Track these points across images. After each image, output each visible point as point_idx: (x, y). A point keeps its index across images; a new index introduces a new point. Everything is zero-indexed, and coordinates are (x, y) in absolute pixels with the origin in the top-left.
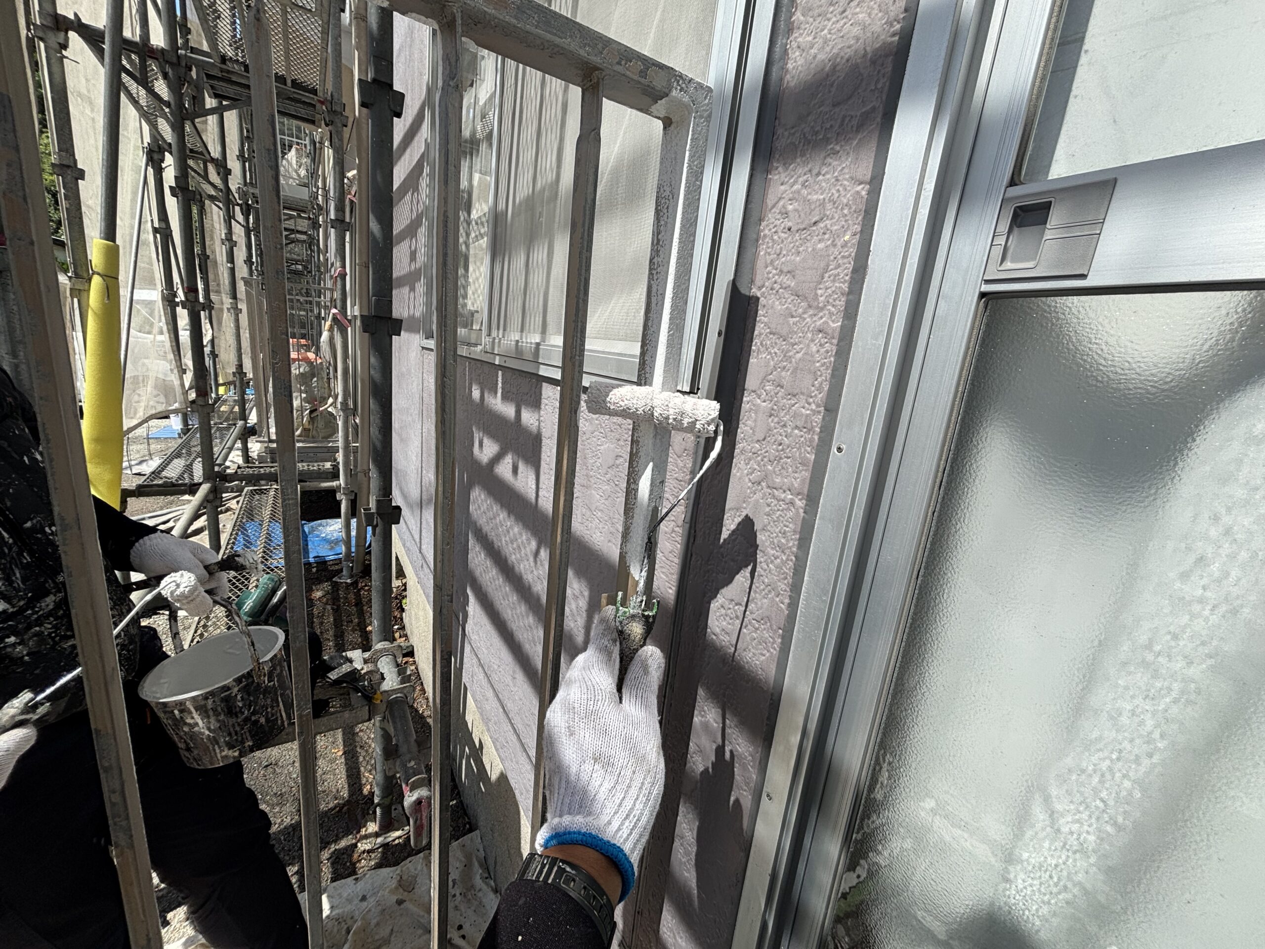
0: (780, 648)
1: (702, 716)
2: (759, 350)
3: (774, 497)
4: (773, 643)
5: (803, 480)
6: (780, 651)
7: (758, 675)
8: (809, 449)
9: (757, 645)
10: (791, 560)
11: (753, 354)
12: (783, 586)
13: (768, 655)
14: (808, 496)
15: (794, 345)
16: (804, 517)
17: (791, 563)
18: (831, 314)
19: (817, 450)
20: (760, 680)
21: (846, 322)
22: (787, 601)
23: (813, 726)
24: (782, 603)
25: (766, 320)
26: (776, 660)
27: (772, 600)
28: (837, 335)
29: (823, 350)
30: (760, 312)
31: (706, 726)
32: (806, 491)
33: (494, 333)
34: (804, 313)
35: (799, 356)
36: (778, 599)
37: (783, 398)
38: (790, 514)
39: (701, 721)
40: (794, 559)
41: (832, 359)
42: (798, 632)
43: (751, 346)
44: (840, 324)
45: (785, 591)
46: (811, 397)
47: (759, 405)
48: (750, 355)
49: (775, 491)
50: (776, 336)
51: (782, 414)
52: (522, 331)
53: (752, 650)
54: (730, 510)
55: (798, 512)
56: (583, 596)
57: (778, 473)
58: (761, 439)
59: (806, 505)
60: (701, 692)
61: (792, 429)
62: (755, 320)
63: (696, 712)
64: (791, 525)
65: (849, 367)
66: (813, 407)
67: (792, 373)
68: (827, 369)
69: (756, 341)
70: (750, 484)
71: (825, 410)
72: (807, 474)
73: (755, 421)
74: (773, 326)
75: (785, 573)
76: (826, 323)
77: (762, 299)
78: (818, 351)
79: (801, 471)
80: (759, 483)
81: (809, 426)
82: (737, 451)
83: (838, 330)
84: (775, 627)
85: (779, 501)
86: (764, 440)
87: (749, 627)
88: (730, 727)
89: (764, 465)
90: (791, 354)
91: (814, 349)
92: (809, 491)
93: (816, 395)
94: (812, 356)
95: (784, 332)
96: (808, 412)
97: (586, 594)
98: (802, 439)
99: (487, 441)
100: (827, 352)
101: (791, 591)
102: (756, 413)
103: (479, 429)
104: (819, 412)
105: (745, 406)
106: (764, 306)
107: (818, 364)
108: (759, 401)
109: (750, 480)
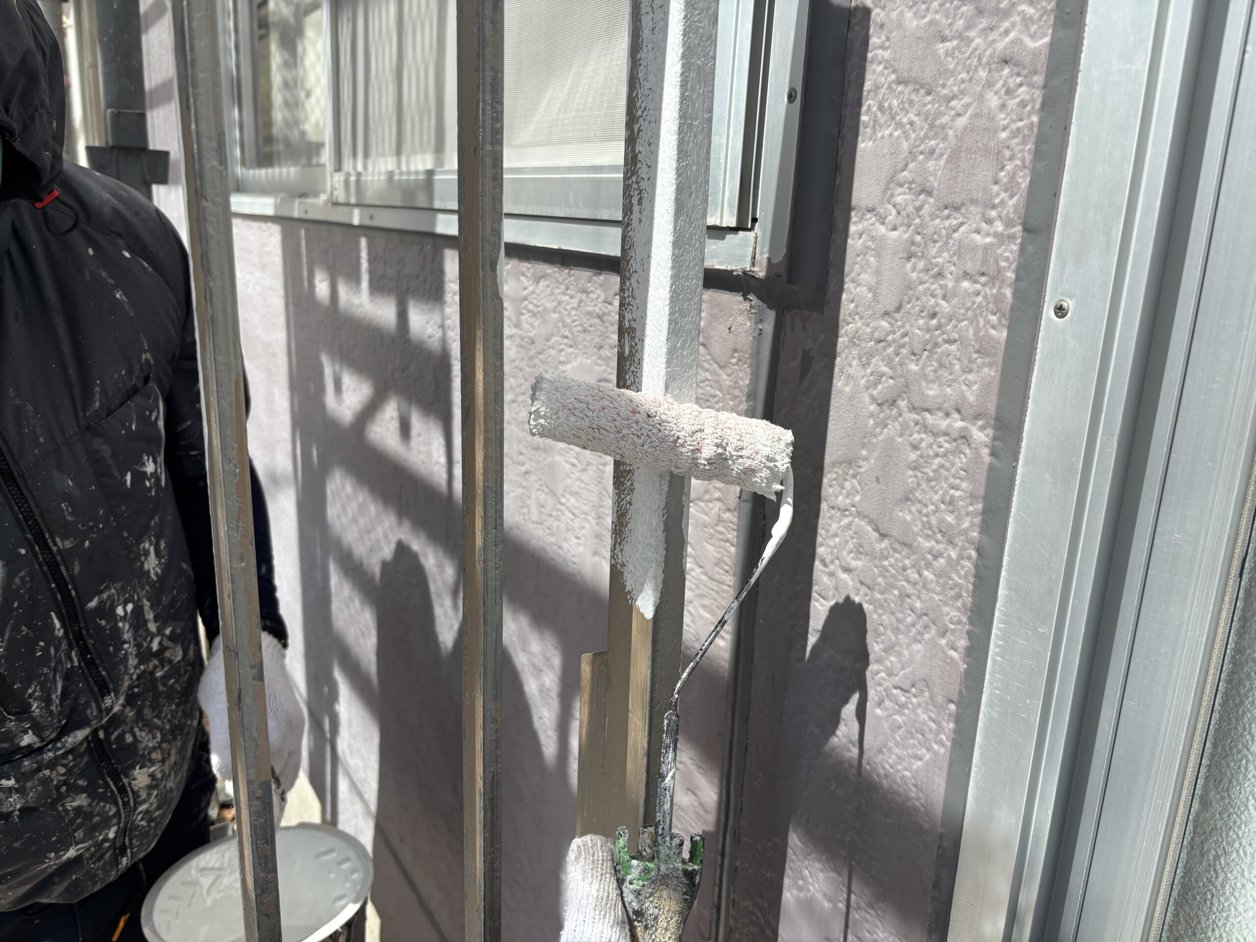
0: (954, 742)
1: (800, 889)
2: (875, 121)
3: (926, 428)
4: (938, 733)
5: (986, 386)
6: (953, 748)
7: (909, 799)
8: (994, 319)
9: (904, 738)
10: (969, 558)
11: (865, 132)
12: (954, 613)
13: (928, 756)
14: (997, 418)
15: (949, 99)
16: (991, 467)
17: (967, 564)
18: (1027, 21)
19: (1011, 320)
20: (916, 809)
21: (1061, 34)
22: (963, 643)
23: (1030, 896)
24: (954, 649)
25: (886, 54)
26: (946, 765)
27: (933, 643)
28: (1042, 63)
29: (1013, 103)
30: (874, 40)
31: (808, 906)
32: (992, 409)
33: (347, 165)
34: (969, 27)
35: (961, 122)
36: (943, 642)
37: (933, 217)
38: (961, 461)
39: (798, 900)
40: (974, 554)
41: (1035, 119)
42: (990, 704)
43: (858, 115)
44: (1047, 39)
45: (959, 622)
46: (994, 207)
47: (882, 239)
48: (857, 135)
49: (927, 415)
50: (911, 87)
51: (934, 251)
52: (399, 152)
53: (896, 750)
54: (834, 464)
55: (977, 456)
56: (551, 667)
57: (932, 376)
58: (891, 308)
59: (995, 438)
60: (794, 840)
61: (957, 280)
62: (864, 59)
63: (787, 882)
64: (964, 485)
65: (1073, 129)
66: (999, 227)
67: (948, 162)
68: (1024, 142)
69: (869, 104)
70: (873, 407)
71: (1026, 230)
72: (992, 373)
73: (878, 272)
74: (902, 65)
75: (956, 584)
76: (1017, 41)
77: (876, 12)
78: (1003, 106)
79: (980, 367)
80: (893, 403)
81: (992, 270)
82: (842, 341)
83: (1045, 52)
84: (939, 699)
85: (936, 435)
86: (898, 309)
87: (887, 703)
88: (859, 908)
89: (902, 364)
90: (944, 120)
91: (994, 101)
92: (999, 407)
93: (1003, 202)
94: (991, 118)
95: (927, 76)
96: (988, 240)
97: (557, 661)
98: (980, 299)
99: (348, 380)
100: (1023, 104)
101: (971, 622)
102: (878, 255)
103: (332, 357)
104: (1012, 237)
105: (854, 244)
106: (882, 26)
107: (1004, 135)
108: (882, 229)
109: (873, 399)
